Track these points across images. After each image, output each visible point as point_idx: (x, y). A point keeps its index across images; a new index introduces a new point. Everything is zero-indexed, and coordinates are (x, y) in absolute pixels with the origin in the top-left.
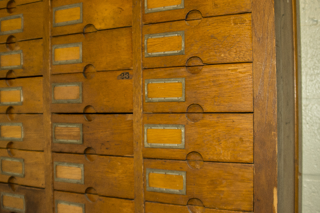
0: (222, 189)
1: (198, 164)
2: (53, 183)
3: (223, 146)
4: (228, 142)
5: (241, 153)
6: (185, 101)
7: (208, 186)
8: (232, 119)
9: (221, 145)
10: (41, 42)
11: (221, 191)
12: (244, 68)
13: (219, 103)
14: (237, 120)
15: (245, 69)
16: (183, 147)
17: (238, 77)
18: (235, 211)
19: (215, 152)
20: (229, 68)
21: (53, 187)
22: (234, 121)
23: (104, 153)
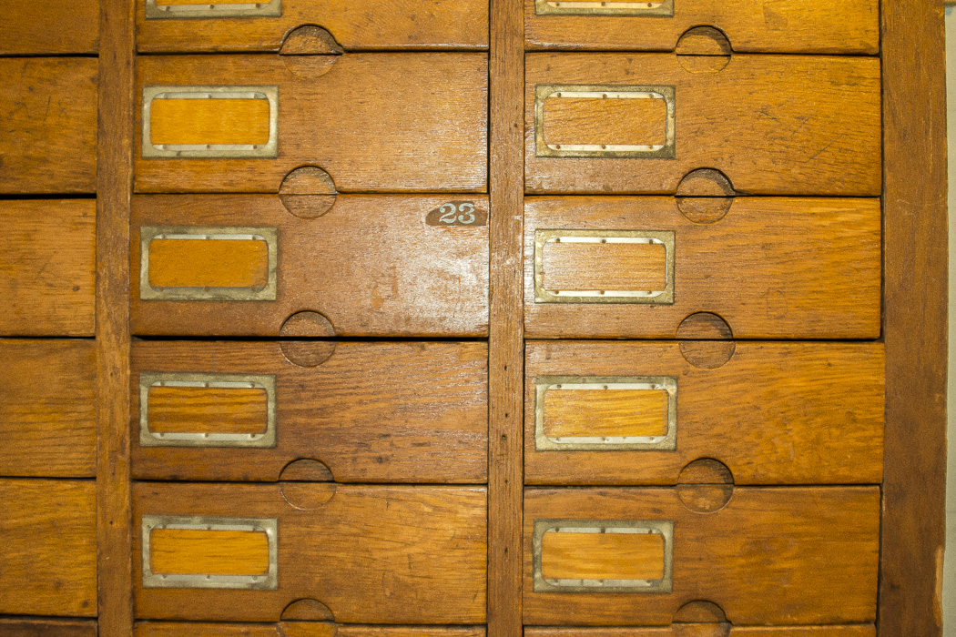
0: (786, 565)
1: (704, 495)
2: (134, 596)
3: (797, 439)
4: (814, 426)
5: (849, 456)
6: (674, 302)
7: (742, 561)
8: (826, 359)
9: (791, 434)
10: (86, 71)
11: (781, 571)
12: (858, 212)
13: (781, 312)
14: (841, 362)
15: (858, 215)
16: (672, 445)
17: (840, 238)
18: (821, 625)
19: (773, 458)
20: (814, 210)
21: (134, 610)
22: (829, 365)
23: (369, 476)
